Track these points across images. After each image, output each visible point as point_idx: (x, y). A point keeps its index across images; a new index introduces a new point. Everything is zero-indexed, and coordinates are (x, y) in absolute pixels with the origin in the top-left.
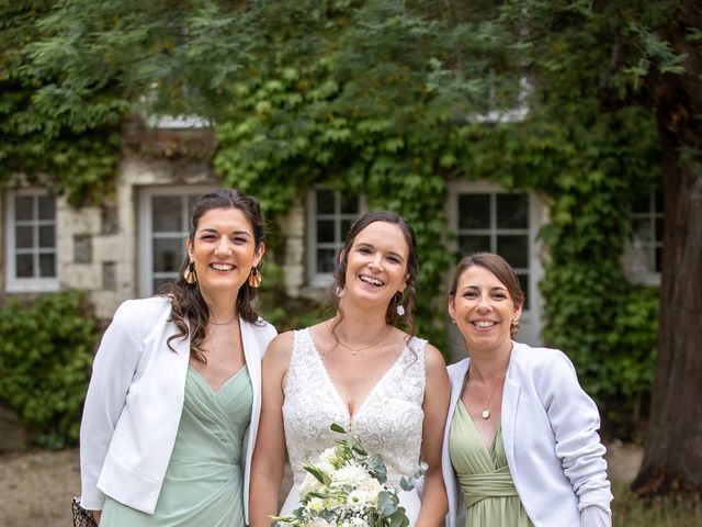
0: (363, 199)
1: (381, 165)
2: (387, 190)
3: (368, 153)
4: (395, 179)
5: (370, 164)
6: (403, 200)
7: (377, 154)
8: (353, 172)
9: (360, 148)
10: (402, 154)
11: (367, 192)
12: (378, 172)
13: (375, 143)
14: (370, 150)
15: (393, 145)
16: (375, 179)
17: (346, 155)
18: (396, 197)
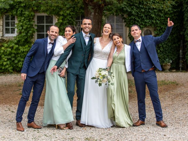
0: (16, 17)
1: (20, 9)
2: (21, 15)
3: (17, 7)
4: (23, 13)
5: (18, 9)
6: (25, 17)
7: (19, 7)
8: (14, 11)
9: (15, 5)
10: (25, 6)
11: (17, 15)
13: (19, 4)
14: (18, 6)
15: (23, 5)
16: (19, 12)
17: (12, 7)
18: (23, 16)
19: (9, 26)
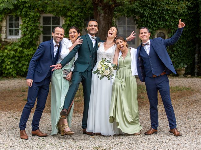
0: (20, 18)
1: (25, 10)
2: (26, 16)
3: (21, 7)
4: (28, 13)
5: (22, 9)
6: (30, 18)
7: (24, 7)
8: (18, 11)
9: (19, 6)
10: (30, 7)
11: (21, 16)
12: (24, 11)
13: (23, 5)
14: (22, 6)
15: (27, 5)
16: (23, 13)
17: (16, 7)
18: (28, 17)
19: (13, 28)
